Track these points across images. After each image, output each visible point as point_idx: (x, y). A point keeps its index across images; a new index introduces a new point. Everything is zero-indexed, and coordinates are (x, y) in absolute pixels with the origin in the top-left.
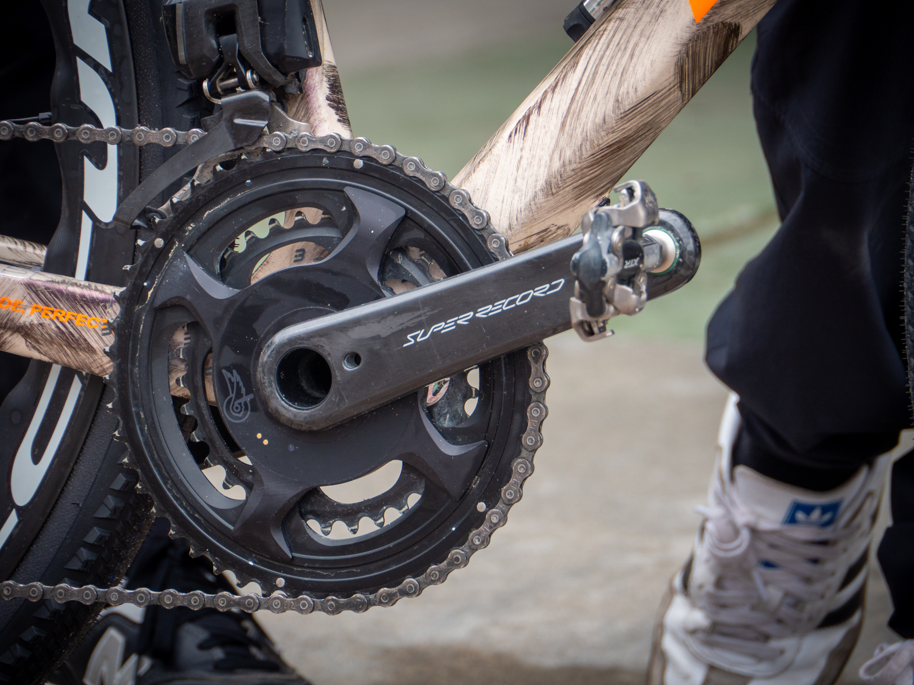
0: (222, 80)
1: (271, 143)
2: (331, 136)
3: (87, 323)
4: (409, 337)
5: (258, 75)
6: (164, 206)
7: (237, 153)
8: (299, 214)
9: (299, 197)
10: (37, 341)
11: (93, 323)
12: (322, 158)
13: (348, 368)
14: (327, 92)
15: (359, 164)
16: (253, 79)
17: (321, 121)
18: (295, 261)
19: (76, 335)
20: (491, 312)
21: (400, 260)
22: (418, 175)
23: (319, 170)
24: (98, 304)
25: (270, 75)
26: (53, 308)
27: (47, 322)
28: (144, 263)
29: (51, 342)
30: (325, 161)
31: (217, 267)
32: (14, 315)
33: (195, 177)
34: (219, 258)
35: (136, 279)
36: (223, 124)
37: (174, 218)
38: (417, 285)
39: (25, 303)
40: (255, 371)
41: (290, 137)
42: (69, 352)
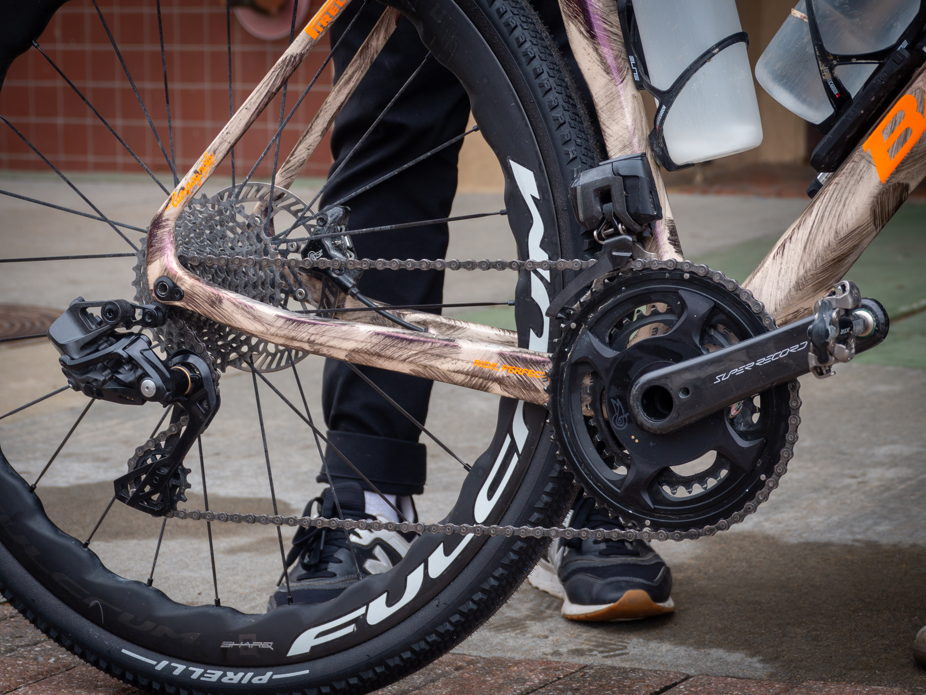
0: (605, 230)
1: (636, 266)
2: (670, 260)
3: (535, 375)
4: (717, 378)
5: (625, 226)
6: (576, 306)
7: (616, 272)
8: (654, 306)
9: (653, 297)
10: (506, 386)
11: (538, 375)
12: (665, 273)
13: (682, 396)
14: (668, 235)
15: (687, 276)
16: (622, 228)
17: (665, 252)
18: (652, 335)
19: (529, 382)
20: (765, 362)
21: (712, 332)
22: (721, 282)
23: (664, 280)
24: (540, 364)
25: (632, 226)
26: (514, 367)
27: (511, 375)
28: (566, 337)
29: (514, 386)
30: (667, 275)
31: (607, 339)
32: (493, 372)
33: (593, 287)
34: (608, 334)
35: (561, 347)
36: (606, 256)
37: (582, 311)
38: (722, 347)
39: (499, 364)
40: (629, 399)
41: (647, 261)
42: (525, 392)
